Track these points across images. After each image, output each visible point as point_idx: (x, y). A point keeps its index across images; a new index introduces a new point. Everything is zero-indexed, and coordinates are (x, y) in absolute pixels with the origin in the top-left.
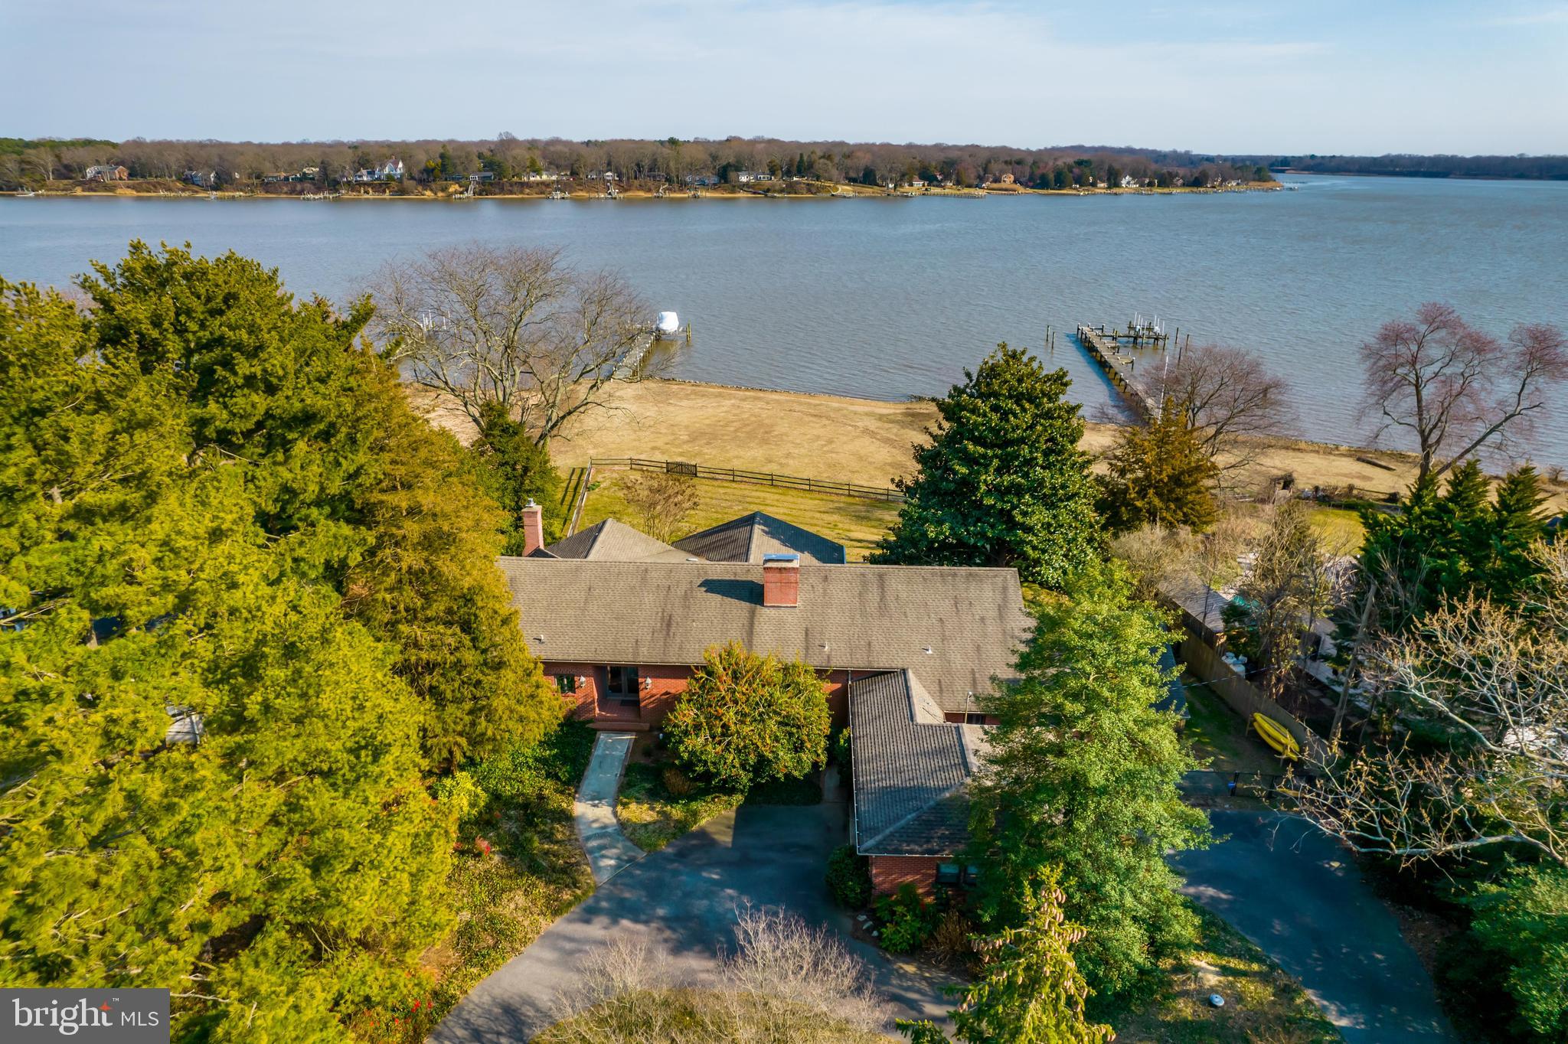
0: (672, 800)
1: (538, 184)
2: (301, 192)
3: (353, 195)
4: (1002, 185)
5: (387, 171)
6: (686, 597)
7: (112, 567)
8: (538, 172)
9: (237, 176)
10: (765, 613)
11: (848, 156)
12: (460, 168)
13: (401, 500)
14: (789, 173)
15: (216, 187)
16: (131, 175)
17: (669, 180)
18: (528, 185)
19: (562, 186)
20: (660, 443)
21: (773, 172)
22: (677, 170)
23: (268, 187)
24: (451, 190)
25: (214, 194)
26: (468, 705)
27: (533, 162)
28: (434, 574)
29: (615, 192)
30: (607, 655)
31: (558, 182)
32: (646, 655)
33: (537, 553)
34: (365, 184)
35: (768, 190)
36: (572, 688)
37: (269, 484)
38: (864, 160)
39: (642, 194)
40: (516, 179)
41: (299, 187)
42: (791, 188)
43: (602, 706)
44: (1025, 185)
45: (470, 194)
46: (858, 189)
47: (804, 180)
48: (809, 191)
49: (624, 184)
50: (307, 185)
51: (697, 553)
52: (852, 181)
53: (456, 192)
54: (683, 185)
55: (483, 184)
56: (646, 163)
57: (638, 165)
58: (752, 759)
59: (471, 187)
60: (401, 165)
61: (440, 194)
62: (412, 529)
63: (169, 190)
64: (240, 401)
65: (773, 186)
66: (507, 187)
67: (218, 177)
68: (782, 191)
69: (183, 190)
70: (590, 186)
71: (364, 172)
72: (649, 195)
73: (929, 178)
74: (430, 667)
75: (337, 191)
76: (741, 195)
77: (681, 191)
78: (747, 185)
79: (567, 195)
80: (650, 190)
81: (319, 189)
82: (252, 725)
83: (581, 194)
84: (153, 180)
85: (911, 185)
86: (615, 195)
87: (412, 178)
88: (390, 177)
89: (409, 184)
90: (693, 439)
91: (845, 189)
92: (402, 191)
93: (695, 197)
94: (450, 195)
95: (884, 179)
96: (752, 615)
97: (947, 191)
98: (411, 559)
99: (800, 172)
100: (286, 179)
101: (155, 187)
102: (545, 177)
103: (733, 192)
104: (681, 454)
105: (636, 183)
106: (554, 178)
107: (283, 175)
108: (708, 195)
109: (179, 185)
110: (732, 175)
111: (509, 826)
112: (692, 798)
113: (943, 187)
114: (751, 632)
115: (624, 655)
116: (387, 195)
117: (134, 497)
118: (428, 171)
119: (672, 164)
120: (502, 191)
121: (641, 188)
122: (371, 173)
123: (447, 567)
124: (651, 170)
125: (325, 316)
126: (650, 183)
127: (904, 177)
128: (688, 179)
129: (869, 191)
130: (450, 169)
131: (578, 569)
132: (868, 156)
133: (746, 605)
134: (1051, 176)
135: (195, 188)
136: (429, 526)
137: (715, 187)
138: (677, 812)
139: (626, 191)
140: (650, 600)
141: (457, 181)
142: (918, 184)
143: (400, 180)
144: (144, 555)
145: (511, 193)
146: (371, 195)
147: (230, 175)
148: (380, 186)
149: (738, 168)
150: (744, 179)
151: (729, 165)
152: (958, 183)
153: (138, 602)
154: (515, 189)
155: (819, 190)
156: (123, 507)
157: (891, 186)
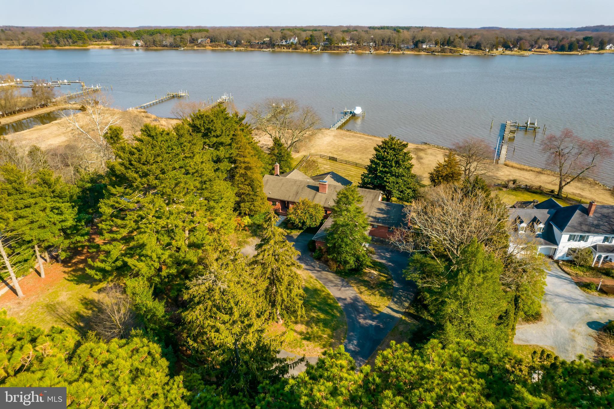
0: (288, 229)
1: (345, 47)
2: (262, 48)
3: (279, 50)
4: (542, 50)
5: (291, 41)
6: (303, 188)
7: (188, 165)
8: (344, 42)
9: (243, 42)
10: (319, 194)
11: (471, 37)
12: (317, 40)
13: (242, 159)
14: (443, 44)
15: (236, 46)
16: (211, 42)
17: (394, 46)
18: (341, 47)
19: (353, 48)
20: (332, 151)
21: (436, 44)
22: (398, 42)
23: (252, 46)
24: (313, 48)
25: (234, 49)
26: (250, 203)
27: (343, 39)
28: (246, 174)
29: (372, 51)
30: (282, 199)
31: (352, 46)
32: (290, 199)
33: (277, 175)
34: (284, 46)
35: (433, 52)
36: (275, 205)
37: (215, 154)
38: (476, 39)
39: (383, 52)
40: (336, 45)
41: (262, 46)
42: (443, 51)
43: (282, 210)
44: (553, 49)
45: (319, 50)
46: (472, 51)
47: (449, 47)
48: (451, 52)
49: (377, 48)
50: (264, 46)
51: (314, 180)
52: (471, 47)
53: (314, 50)
54: (400, 49)
55: (324, 46)
56: (386, 39)
57: (383, 40)
58: (302, 221)
59: (320, 48)
60: (297, 38)
61: (309, 50)
62: (243, 165)
63: (221, 47)
64: (212, 139)
65: (436, 50)
66: (333, 48)
67: (237, 42)
68: (439, 52)
69: (226, 47)
70: (363, 48)
71: (284, 41)
72: (385, 52)
73: (506, 47)
74: (243, 194)
75: (274, 48)
76: (422, 53)
77: (398, 51)
78: (425, 49)
79: (354, 52)
80: (386, 50)
81: (268, 47)
82: (203, 189)
83: (360, 51)
84: (217, 43)
85: (497, 50)
86: (372, 52)
87: (300, 44)
88: (292, 43)
89: (298, 46)
90: (343, 150)
91: (466, 52)
92: (296, 49)
93: (403, 54)
94: (312, 51)
95: (485, 47)
96: (316, 194)
97: (513, 53)
98: (242, 171)
99: (448, 44)
100: (258, 43)
101: (218, 46)
102: (347, 44)
103: (419, 51)
104: (336, 155)
105: (381, 47)
106: (351, 45)
107: (257, 42)
108: (409, 53)
109: (225, 45)
110: (420, 45)
111: (254, 228)
112: (292, 229)
113: (512, 51)
114: (314, 198)
115: (286, 199)
116: (290, 50)
117: (192, 155)
118: (306, 41)
119: (396, 41)
120: (331, 49)
121: (383, 49)
122: (286, 41)
123: (249, 173)
124: (388, 42)
125: (237, 116)
126: (387, 47)
127: (494, 46)
128: (402, 46)
129: (476, 52)
130: (313, 41)
131: (282, 179)
132: (479, 38)
133: (315, 191)
134: (567, 46)
135: (229, 46)
136: (247, 165)
137: (412, 49)
138: (289, 231)
139: (377, 50)
140: (295, 188)
141: (315, 45)
142: (500, 49)
143: (296, 44)
144: (192, 164)
145: (334, 50)
146: (285, 50)
147: (240, 41)
148: (289, 46)
149: (423, 42)
150: (424, 46)
151: (419, 41)
152: (520, 49)
153: (191, 171)
154: (336, 49)
155: (455, 52)
156: (190, 157)
157: (487, 50)
